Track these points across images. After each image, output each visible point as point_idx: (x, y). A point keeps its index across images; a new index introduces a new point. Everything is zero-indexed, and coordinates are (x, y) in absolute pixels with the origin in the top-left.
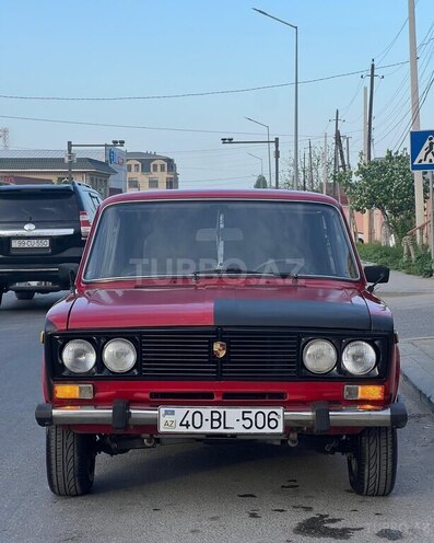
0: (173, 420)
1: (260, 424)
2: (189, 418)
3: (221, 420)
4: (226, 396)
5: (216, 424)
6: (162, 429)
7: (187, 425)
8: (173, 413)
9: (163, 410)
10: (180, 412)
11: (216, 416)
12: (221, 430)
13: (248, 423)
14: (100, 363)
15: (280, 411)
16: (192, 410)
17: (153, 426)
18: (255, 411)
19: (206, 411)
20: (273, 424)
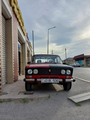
0: (43, 81)
1: (56, 81)
2: (46, 80)
3: (50, 81)
4: (51, 77)
5: (49, 81)
6: (42, 82)
7: (45, 81)
8: (43, 80)
9: (42, 79)
10: (44, 80)
11: (49, 80)
12: (50, 82)
13: (54, 81)
14: (33, 73)
15: (58, 79)
16: (46, 79)
17: (40, 82)
18: (55, 79)
19: (48, 80)
20: (57, 81)
